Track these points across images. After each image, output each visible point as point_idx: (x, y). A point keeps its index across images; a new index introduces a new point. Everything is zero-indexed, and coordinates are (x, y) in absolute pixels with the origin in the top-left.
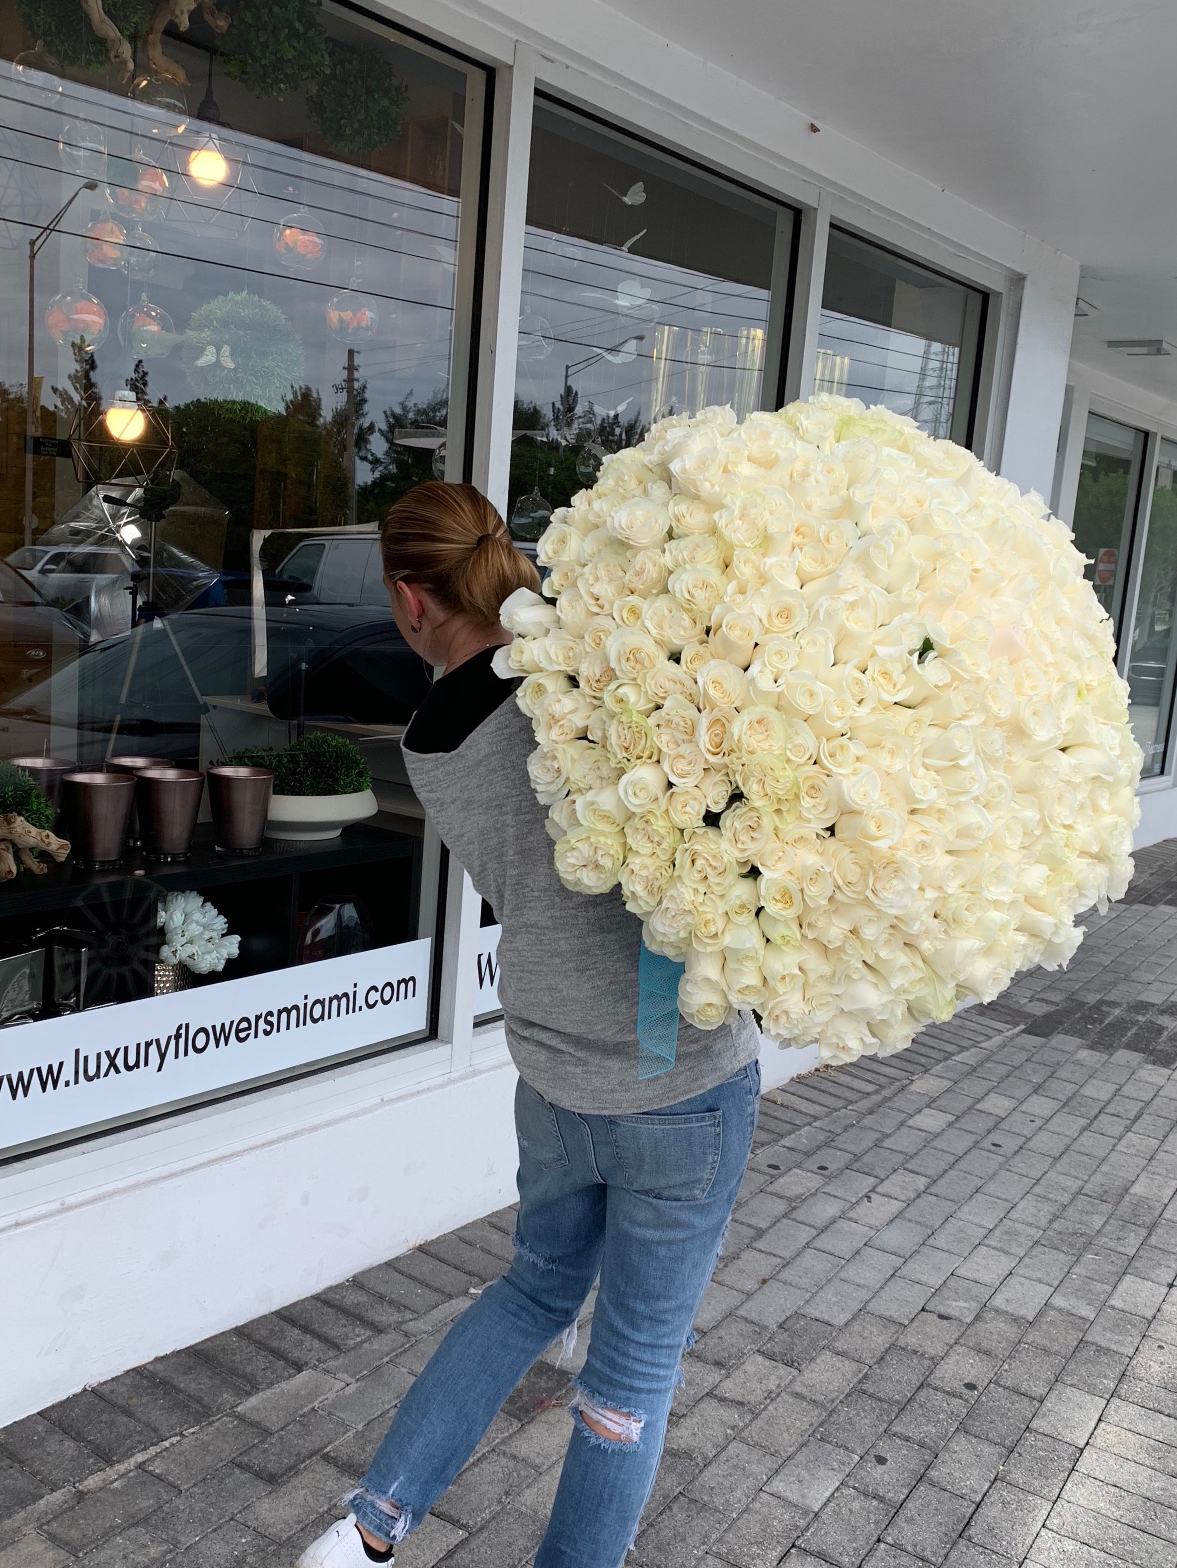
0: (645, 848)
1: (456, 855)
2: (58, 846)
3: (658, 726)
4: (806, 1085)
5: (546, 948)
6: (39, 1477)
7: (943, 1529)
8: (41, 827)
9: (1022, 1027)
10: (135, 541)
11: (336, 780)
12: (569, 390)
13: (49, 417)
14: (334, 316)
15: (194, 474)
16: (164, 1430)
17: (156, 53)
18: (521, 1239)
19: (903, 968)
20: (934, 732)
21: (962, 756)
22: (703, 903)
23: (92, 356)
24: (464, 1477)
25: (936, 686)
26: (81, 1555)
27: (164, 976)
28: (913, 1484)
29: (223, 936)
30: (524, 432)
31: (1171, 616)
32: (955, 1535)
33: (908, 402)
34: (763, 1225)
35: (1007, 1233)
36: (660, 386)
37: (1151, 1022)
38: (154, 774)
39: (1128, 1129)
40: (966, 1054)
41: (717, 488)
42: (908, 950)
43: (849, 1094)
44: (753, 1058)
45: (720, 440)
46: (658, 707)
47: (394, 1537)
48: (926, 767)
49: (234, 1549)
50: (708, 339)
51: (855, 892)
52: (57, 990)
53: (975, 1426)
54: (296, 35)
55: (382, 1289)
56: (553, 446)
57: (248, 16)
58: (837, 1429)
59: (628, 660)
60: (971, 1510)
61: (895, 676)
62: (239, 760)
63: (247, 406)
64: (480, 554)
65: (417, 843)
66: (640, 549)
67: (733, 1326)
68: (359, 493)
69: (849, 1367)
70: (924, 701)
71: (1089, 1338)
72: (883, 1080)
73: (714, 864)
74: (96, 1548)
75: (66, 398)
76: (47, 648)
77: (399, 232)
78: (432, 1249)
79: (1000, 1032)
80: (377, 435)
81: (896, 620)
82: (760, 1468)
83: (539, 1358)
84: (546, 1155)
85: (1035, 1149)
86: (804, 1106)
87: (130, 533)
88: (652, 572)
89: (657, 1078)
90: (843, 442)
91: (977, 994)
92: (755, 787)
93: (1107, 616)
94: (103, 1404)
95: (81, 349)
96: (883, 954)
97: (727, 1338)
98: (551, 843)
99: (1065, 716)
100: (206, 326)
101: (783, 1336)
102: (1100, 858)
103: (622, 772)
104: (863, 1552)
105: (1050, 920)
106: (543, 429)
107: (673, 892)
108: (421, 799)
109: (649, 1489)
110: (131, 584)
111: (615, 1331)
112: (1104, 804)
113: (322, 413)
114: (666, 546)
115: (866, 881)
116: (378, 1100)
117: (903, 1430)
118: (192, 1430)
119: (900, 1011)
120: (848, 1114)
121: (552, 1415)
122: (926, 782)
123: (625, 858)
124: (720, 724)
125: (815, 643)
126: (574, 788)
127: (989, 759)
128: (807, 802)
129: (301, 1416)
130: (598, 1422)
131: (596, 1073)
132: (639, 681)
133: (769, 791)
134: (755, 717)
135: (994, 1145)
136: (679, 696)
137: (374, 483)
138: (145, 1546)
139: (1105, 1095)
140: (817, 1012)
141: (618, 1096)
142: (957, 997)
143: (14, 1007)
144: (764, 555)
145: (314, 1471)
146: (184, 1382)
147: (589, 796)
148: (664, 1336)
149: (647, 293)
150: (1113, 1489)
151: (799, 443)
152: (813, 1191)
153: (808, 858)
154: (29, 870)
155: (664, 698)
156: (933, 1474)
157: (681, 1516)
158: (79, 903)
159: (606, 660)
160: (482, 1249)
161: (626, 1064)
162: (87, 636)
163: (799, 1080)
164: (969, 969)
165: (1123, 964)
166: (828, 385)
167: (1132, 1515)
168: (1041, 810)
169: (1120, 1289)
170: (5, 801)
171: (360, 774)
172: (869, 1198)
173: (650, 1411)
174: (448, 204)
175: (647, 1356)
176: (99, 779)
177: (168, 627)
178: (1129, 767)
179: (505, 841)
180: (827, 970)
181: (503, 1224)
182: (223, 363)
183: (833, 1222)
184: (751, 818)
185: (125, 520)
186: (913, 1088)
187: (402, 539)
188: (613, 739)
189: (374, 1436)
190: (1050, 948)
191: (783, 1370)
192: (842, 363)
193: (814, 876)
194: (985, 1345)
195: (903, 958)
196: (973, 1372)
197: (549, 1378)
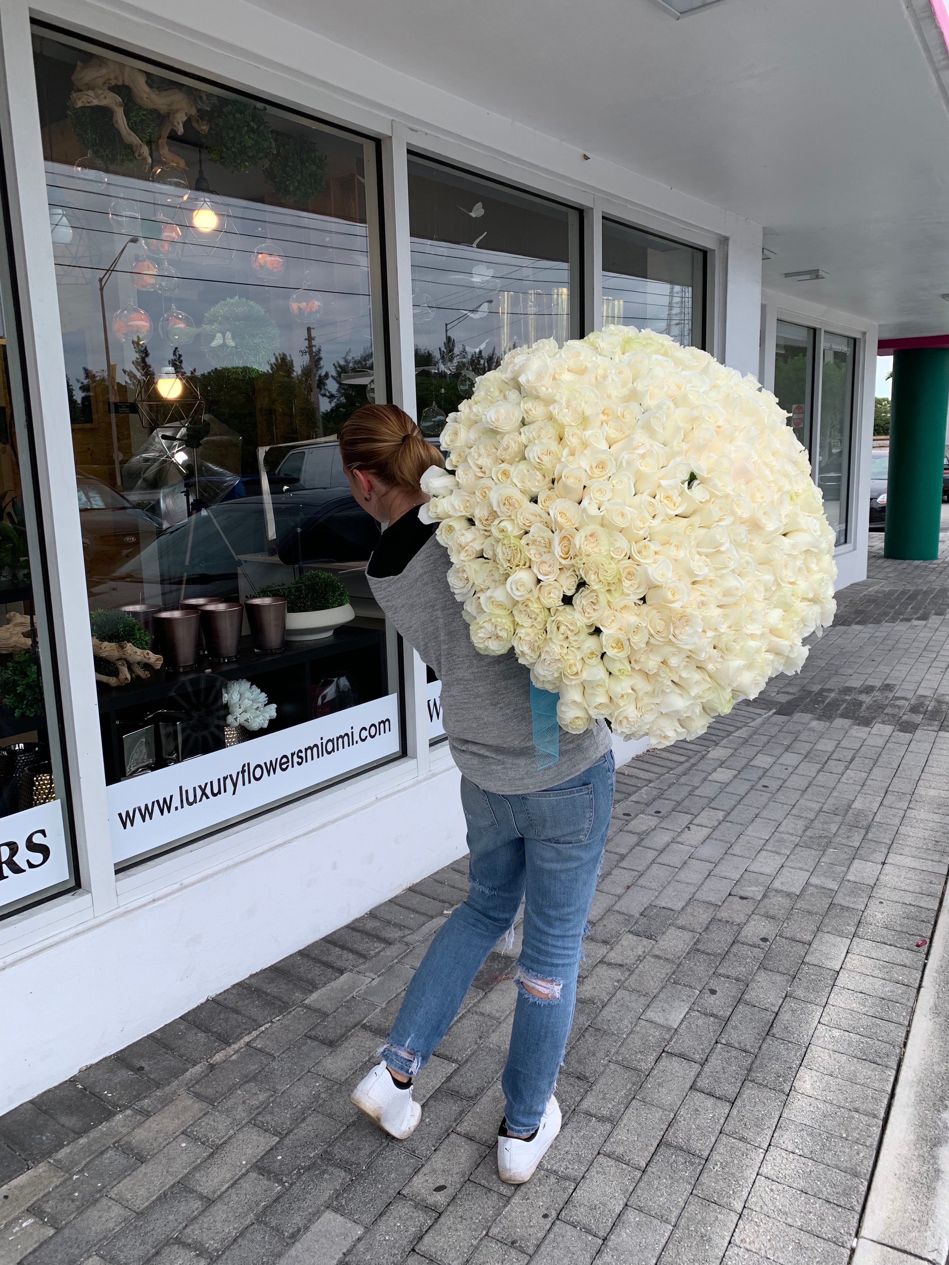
0: (527, 622)
1: (408, 640)
2: (155, 659)
3: (528, 544)
4: (642, 761)
5: (471, 693)
6: (184, 1058)
7: (756, 1031)
8: (143, 649)
9: (774, 711)
10: (184, 462)
11: (327, 600)
12: (449, 339)
13: (122, 389)
14: (294, 306)
15: (218, 416)
16: (260, 1019)
17: (165, 151)
18: (473, 877)
19: (697, 682)
20: (703, 531)
21: (721, 545)
22: (566, 654)
23: (146, 348)
24: (452, 1030)
25: (701, 502)
26: (216, 1104)
27: (231, 734)
28: (735, 1004)
29: (265, 705)
30: (423, 368)
31: (841, 443)
32: (764, 1034)
33: (663, 325)
34: (624, 852)
35: (777, 841)
36: (506, 330)
37: (855, 699)
38: (211, 607)
39: (847, 768)
40: (740, 731)
41: (550, 390)
42: (699, 671)
43: (669, 764)
44: (609, 749)
45: (549, 360)
46: (526, 533)
47: (412, 1073)
48: (698, 553)
49: (312, 1091)
50: (532, 297)
51: (662, 637)
52: (164, 750)
53: (770, 964)
54: (252, 131)
55: (388, 917)
56: (442, 375)
57: (221, 122)
58: (684, 976)
59: (504, 504)
60: (772, 1017)
61: (674, 498)
62: (264, 593)
63: (246, 370)
64: (405, 448)
65: (381, 635)
66: (505, 434)
67: (611, 917)
68: (323, 418)
69: (687, 935)
70: (694, 512)
71: (836, 901)
72: (690, 753)
73: (571, 628)
74: (225, 1098)
75: (131, 375)
76: (136, 535)
77: (331, 250)
78: (417, 889)
79: (760, 715)
80: (330, 379)
81: (672, 463)
82: (637, 1005)
83: (492, 950)
84: (484, 823)
85: (790, 786)
86: (642, 774)
87: (181, 457)
88: (514, 447)
89: (549, 768)
90: (627, 354)
91: (746, 694)
92: (593, 577)
93: (804, 448)
94: (220, 1008)
95: (138, 343)
96: (684, 675)
97: (609, 926)
98: (467, 626)
99: (784, 513)
100: (214, 321)
101: (644, 920)
102: (815, 601)
103: (508, 576)
104: (707, 1051)
105: (787, 643)
106: (435, 365)
107: (547, 649)
108: (382, 607)
109: (569, 1027)
110: (185, 489)
111: (539, 930)
112: (814, 567)
113: (294, 369)
114: (521, 430)
115: (669, 630)
116: (374, 798)
117: (725, 972)
118: (278, 1018)
119: (698, 710)
120: (670, 777)
121: (502, 986)
122: (701, 564)
123: (515, 630)
124: (567, 539)
125: (622, 482)
126: (478, 589)
127: (737, 545)
128: (626, 583)
129: (347, 1002)
130: (533, 988)
131: (511, 768)
132: (513, 517)
133: (602, 579)
134: (589, 533)
135: (764, 786)
136: (539, 524)
137: (332, 410)
138: (256, 1094)
139: (830, 749)
140: (646, 716)
141: (525, 781)
142: (733, 698)
143: (138, 763)
144: (584, 430)
145: (357, 1036)
146: (271, 989)
147: (488, 593)
148: (569, 929)
149: (491, 272)
150: (860, 995)
151: (599, 357)
152: (653, 827)
153: (631, 618)
154: (138, 677)
155: (530, 527)
156: (746, 997)
157: (591, 1040)
158: (173, 694)
159: (491, 505)
160: (449, 885)
161: (529, 761)
162: (161, 525)
163: (638, 758)
164: (739, 679)
165: (833, 664)
166: (612, 319)
167: (874, 1010)
168: (774, 574)
169: (852, 869)
170: (119, 634)
171: (341, 594)
172: (689, 828)
173: (565, 977)
174: (360, 229)
175: (560, 944)
176: (176, 614)
177: (211, 514)
178: (827, 542)
179: (438, 627)
180: (649, 688)
181: (461, 868)
182: (228, 344)
183: (668, 845)
184: (592, 597)
185: (176, 450)
186: (709, 756)
187: (354, 442)
188: (500, 556)
189: (393, 1010)
190: (789, 661)
191: (645, 942)
192: (619, 304)
193: (636, 630)
194: (771, 913)
195: (697, 676)
196: (765, 931)
197: (499, 962)
